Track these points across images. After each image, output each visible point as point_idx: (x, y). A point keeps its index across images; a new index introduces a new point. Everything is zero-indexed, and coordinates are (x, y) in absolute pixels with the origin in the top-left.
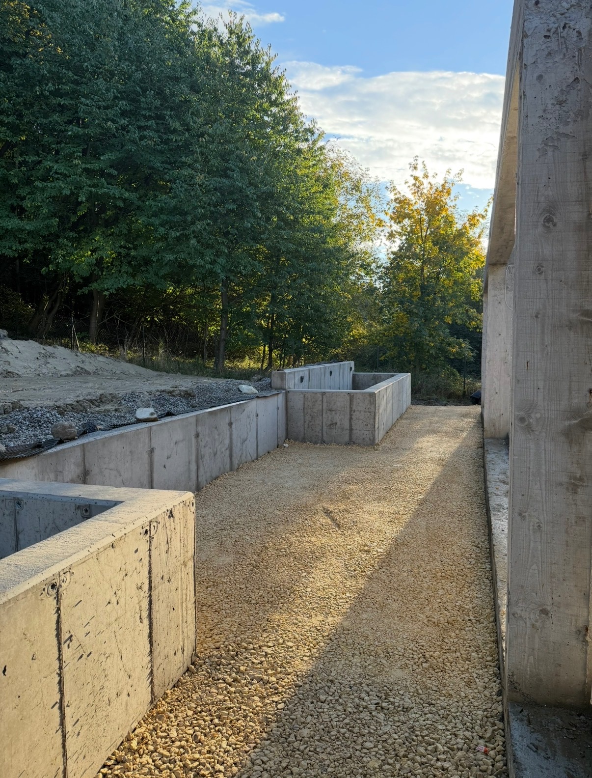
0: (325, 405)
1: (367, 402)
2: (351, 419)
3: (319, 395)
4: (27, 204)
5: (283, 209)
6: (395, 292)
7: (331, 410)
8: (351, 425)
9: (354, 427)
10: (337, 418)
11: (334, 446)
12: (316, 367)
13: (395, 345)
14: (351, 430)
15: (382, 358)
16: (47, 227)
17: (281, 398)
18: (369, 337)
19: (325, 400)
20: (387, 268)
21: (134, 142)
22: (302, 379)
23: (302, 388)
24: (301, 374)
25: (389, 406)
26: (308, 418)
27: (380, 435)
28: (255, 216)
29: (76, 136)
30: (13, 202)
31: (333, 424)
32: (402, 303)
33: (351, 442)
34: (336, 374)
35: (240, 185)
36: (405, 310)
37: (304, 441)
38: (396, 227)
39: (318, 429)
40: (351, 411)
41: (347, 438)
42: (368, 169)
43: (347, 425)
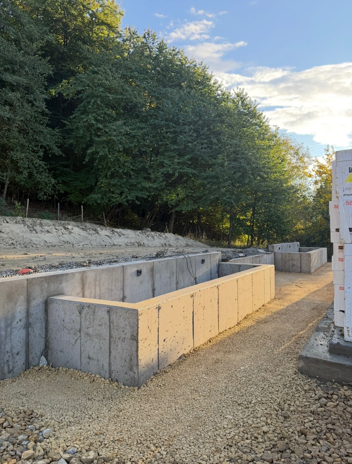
0: (290, 258)
1: (307, 257)
2: (301, 263)
3: (288, 254)
4: (152, 176)
5: (262, 173)
6: (319, 209)
7: (293, 260)
8: (301, 265)
9: (302, 266)
10: (295, 263)
11: (294, 273)
12: (284, 244)
13: (319, 235)
14: (301, 267)
15: (313, 241)
16: (161, 186)
17: (273, 254)
18: (305, 229)
19: (290, 256)
20: (314, 197)
21: (199, 150)
22: (279, 248)
23: (280, 251)
24: (279, 247)
25: (316, 260)
26: (283, 263)
27: (313, 270)
28: (249, 177)
29: (175, 149)
30: (146, 175)
31: (294, 265)
32: (322, 214)
33: (301, 272)
34: (292, 247)
35: (244, 165)
36: (324, 218)
37: (282, 271)
38: (318, 178)
39: (288, 267)
40: (301, 260)
41: (299, 270)
42: (302, 143)
43: (299, 265)
